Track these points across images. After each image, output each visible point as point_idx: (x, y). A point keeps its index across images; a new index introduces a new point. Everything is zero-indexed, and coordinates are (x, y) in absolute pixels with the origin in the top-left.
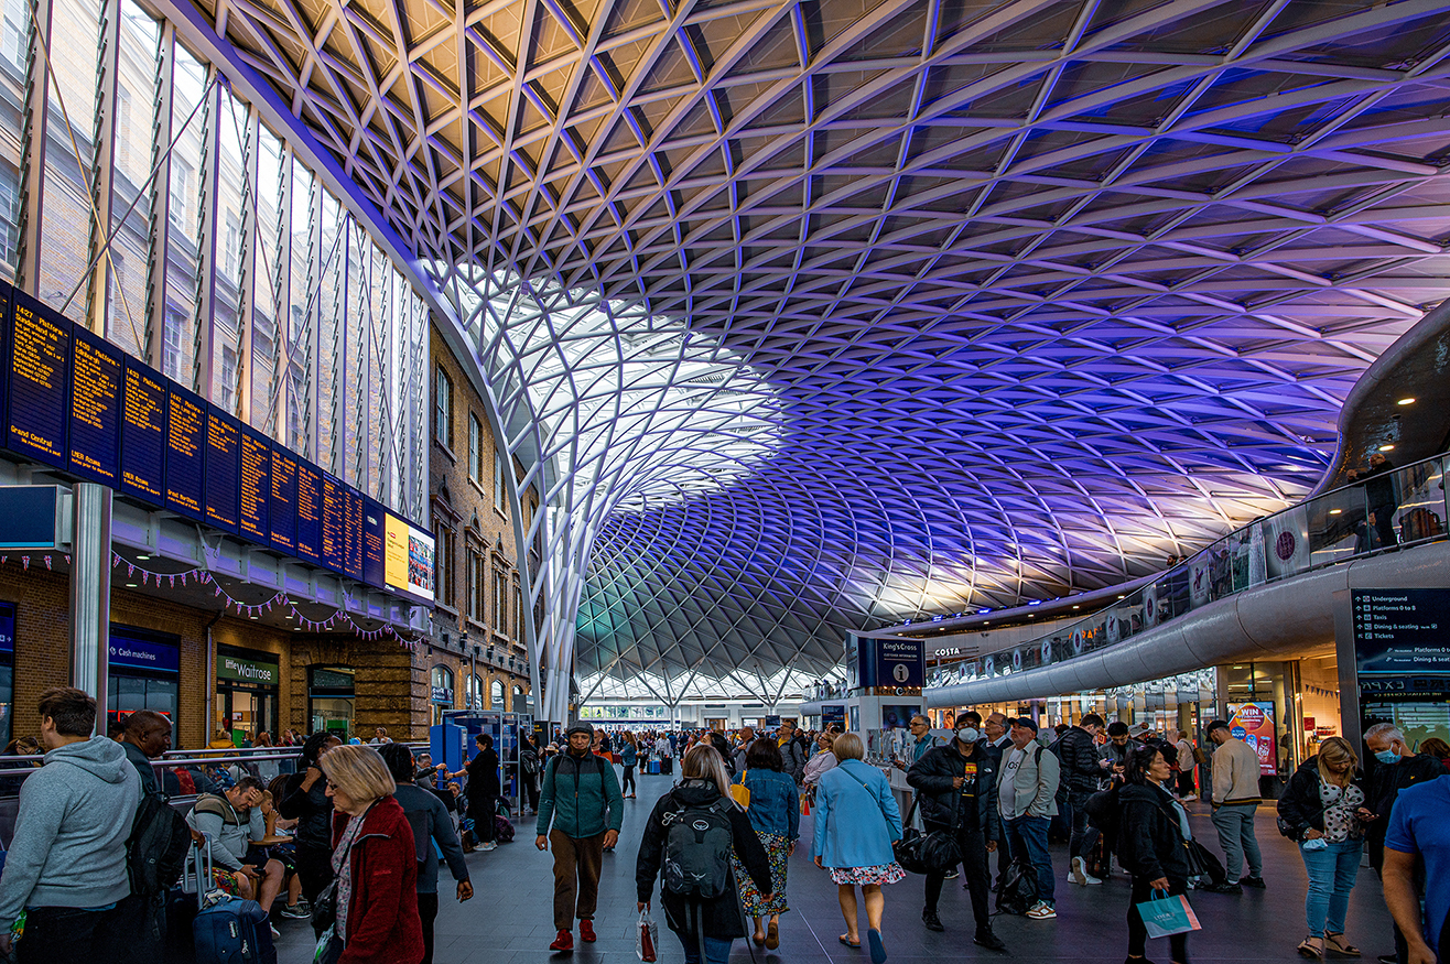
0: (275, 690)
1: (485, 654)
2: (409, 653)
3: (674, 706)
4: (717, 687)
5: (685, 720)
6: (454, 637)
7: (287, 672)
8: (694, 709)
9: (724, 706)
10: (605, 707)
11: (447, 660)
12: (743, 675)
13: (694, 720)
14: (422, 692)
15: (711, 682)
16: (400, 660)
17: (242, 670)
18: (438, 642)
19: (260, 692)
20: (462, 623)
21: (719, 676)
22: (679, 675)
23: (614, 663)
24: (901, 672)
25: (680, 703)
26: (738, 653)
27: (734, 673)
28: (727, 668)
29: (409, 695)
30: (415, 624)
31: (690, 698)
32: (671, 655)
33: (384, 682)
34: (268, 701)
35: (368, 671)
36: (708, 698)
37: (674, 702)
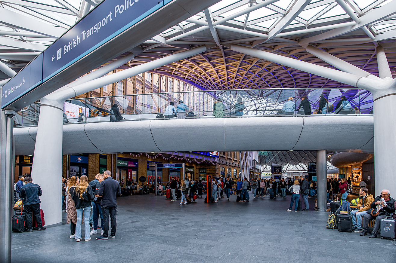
0: (194, 173)
1: (232, 164)
2: (215, 166)
3: (285, 173)
4: (296, 168)
5: (288, 176)
6: (225, 161)
7: (195, 169)
8: (290, 174)
9: (298, 172)
10: (268, 173)
11: (223, 166)
12: (302, 164)
13: (290, 176)
14: (218, 172)
15: (294, 166)
16: (214, 167)
17: (189, 170)
18: (221, 163)
19: (192, 173)
20: (227, 158)
21: (296, 165)
22: (286, 165)
23: (269, 162)
24: (278, 170)
25: (286, 172)
26: (300, 159)
27: (299, 164)
28: (297, 163)
29: (215, 173)
30: (216, 161)
31: (289, 171)
32: (283, 160)
33: (211, 171)
34: (193, 174)
35: (209, 169)
36: (294, 171)
37: (284, 172)
